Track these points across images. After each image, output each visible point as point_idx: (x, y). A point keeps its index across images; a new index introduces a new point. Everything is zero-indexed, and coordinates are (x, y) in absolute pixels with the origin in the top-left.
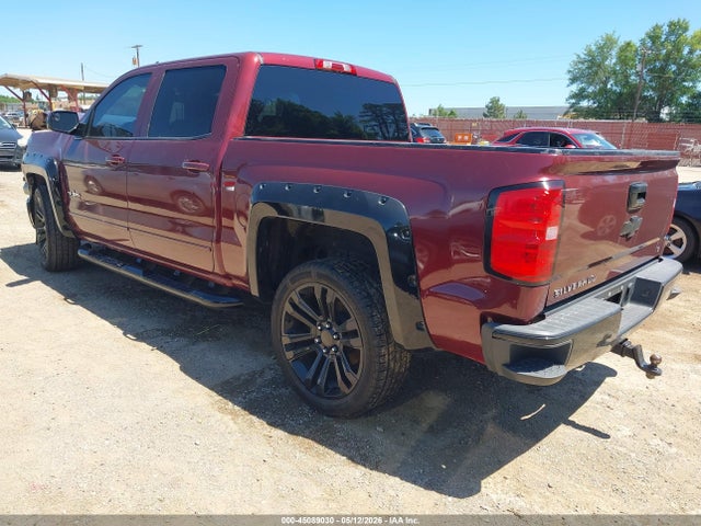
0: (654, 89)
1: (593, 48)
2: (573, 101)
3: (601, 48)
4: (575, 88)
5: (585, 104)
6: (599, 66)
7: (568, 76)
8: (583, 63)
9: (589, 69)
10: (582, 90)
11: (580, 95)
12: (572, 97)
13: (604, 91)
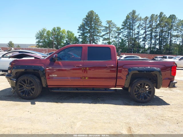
0: (55, 41)
1: (41, 31)
2: (37, 43)
3: (43, 31)
4: (37, 40)
5: (40, 44)
6: (43, 35)
7: (36, 37)
8: (39, 34)
9: (40, 36)
10: (39, 41)
11: (39, 42)
12: (37, 42)
13: (45, 41)
